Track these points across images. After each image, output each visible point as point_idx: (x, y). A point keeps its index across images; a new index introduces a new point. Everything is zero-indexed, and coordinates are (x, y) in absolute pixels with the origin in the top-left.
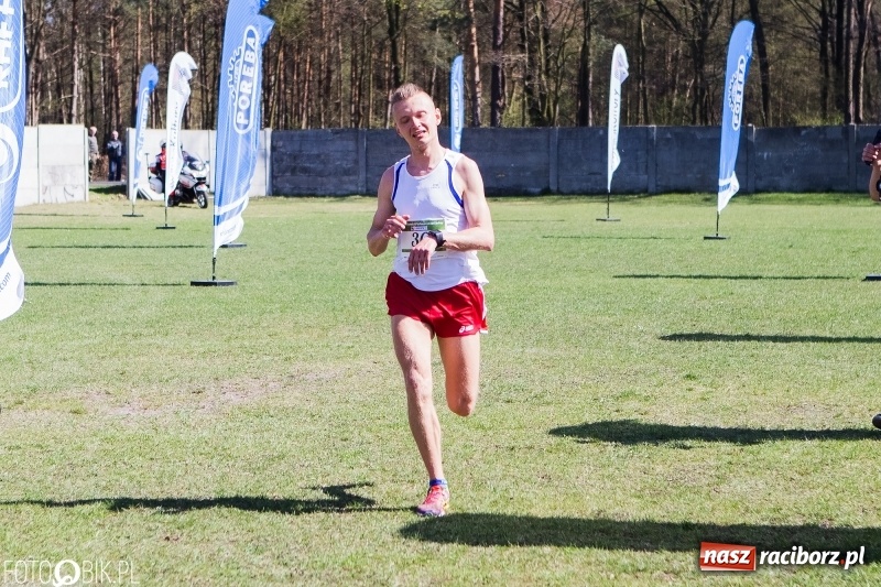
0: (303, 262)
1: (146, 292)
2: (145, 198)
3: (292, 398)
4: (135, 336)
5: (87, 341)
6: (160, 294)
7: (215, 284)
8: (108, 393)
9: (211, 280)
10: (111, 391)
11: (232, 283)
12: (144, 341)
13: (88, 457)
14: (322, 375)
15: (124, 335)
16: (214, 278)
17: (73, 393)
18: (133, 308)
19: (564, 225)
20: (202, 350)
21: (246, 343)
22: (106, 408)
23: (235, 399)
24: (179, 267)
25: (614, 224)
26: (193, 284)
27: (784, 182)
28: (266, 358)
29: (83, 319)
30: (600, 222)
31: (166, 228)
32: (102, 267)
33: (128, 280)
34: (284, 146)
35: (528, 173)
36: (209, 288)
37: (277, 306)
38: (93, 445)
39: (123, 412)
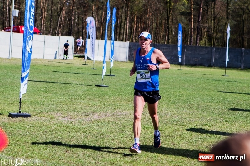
0: (130, 82)
1: (81, 87)
2: (90, 60)
3: (112, 119)
4: (75, 99)
5: (60, 100)
6: (85, 88)
7: (102, 86)
8: (62, 114)
9: (101, 85)
10: (63, 113)
11: (107, 86)
12: (77, 101)
13: (52, 130)
14: (123, 113)
15: (72, 98)
16: (102, 84)
17: (52, 113)
18: (77, 91)
19: (212, 76)
20: (92, 104)
21: (105, 103)
22: (60, 118)
23: (96, 118)
24: (94, 81)
25: (226, 77)
26: (96, 86)
28: (110, 108)
29: (61, 93)
30: (223, 76)
31: (94, 69)
32: (71, 79)
33: (78, 83)
34: (133, 47)
35: (205, 60)
36: (100, 87)
37: (118, 93)
38: (54, 127)
39: (64, 119)
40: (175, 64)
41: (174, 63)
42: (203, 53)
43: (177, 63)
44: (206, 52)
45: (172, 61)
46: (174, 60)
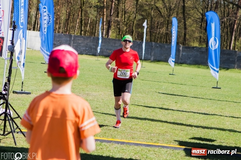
25: (144, 68)
27: (188, 62)
40: (89, 55)
41: (88, 53)
42: (116, 45)
43: (91, 54)
44: (119, 45)
45: (87, 51)
46: (89, 51)
